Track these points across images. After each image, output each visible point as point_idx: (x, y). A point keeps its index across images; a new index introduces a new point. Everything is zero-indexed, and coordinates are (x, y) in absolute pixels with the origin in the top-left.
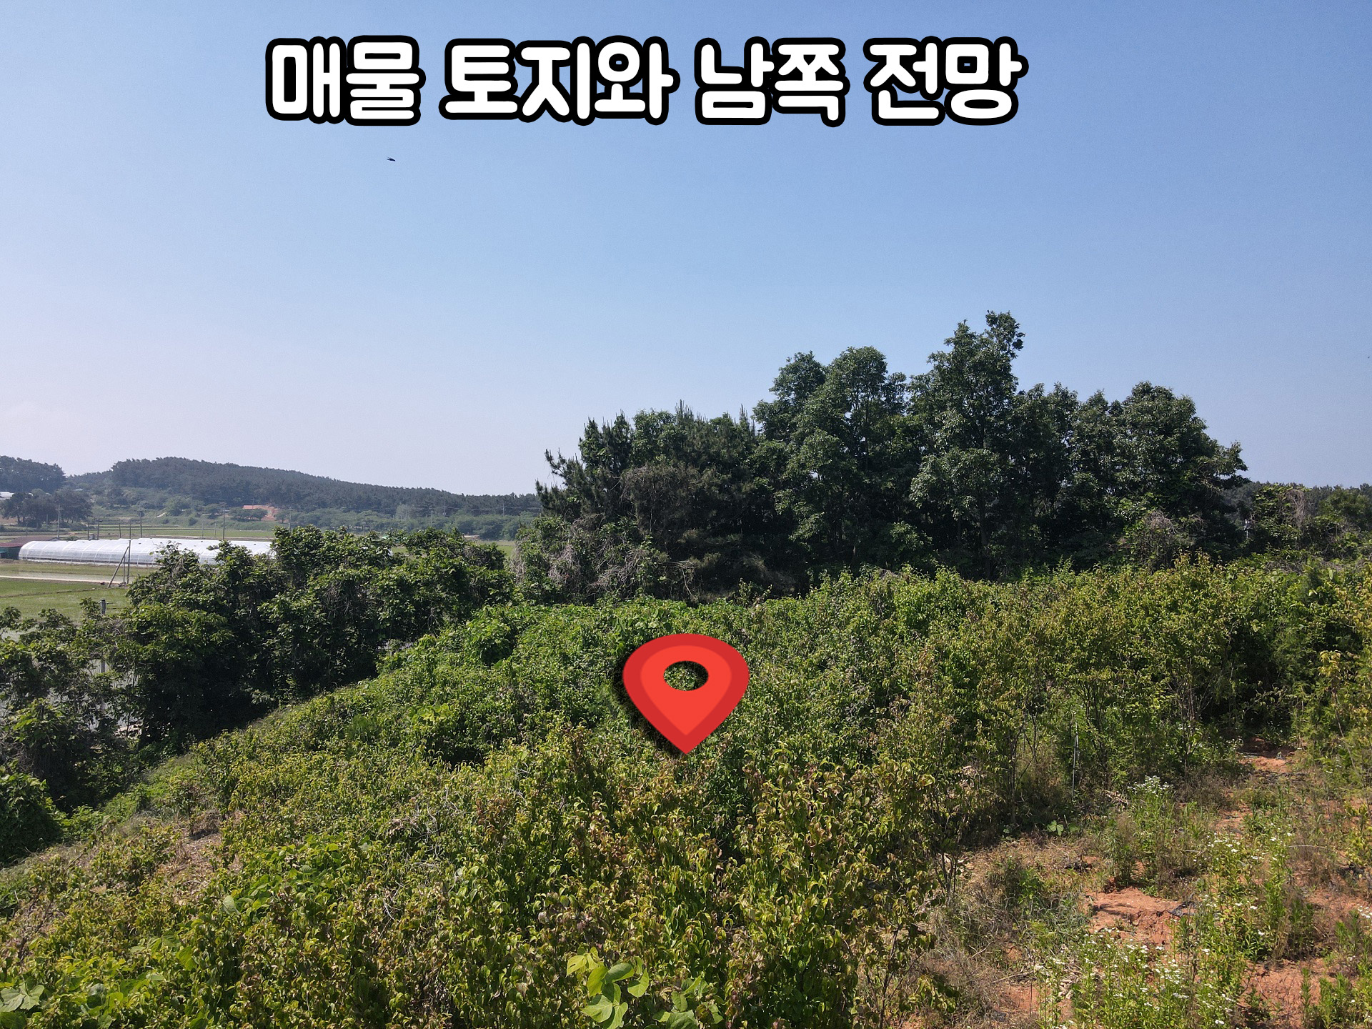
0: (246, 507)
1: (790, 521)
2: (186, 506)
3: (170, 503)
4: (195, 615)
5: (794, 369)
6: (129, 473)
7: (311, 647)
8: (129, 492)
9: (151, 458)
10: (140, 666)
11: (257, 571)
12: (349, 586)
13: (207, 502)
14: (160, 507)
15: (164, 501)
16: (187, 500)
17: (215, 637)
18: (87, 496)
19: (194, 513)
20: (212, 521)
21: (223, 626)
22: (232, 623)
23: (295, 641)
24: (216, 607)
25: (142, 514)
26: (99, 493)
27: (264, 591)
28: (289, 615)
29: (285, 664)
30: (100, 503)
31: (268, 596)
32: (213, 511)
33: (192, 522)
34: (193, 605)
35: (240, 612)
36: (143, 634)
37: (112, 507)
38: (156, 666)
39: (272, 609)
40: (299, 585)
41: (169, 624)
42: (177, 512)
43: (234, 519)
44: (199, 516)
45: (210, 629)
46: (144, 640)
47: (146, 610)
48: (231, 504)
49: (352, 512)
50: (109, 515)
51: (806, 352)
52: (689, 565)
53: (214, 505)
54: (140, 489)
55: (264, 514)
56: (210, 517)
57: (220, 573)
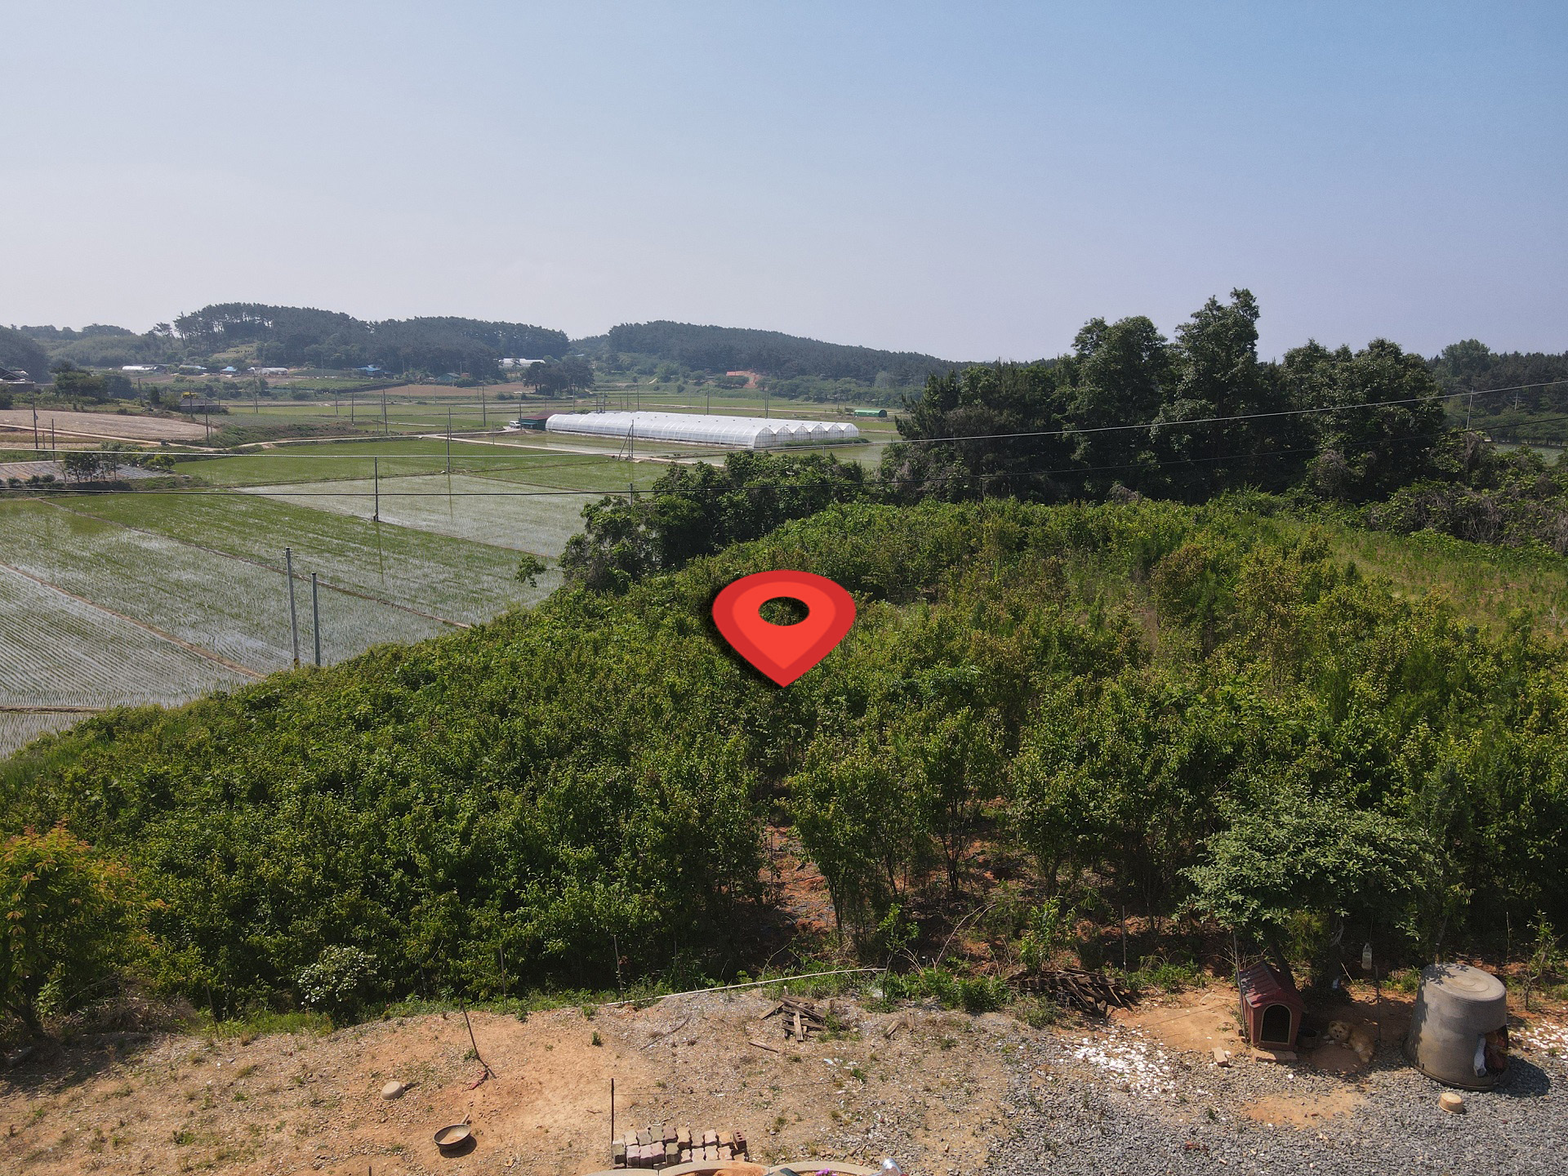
0: (729, 374)
1: (1071, 445)
2: (675, 373)
3: (660, 370)
4: (686, 502)
5: (1088, 330)
6: (625, 338)
7: (744, 521)
8: (624, 358)
9: (643, 322)
10: (661, 527)
11: (716, 478)
12: (765, 489)
13: (694, 369)
14: (651, 373)
15: (655, 367)
16: (675, 366)
17: (695, 514)
18: (589, 361)
19: (682, 379)
20: (698, 388)
21: (700, 508)
22: (704, 506)
23: (736, 519)
24: (696, 498)
25: (635, 380)
26: (598, 359)
27: (721, 488)
28: (732, 504)
29: (731, 530)
30: (600, 369)
31: (722, 493)
32: (701, 377)
33: (681, 390)
34: (685, 496)
35: (708, 501)
36: (662, 510)
37: (610, 373)
38: (668, 527)
39: (723, 500)
40: (739, 486)
41: (674, 507)
42: (666, 379)
43: (719, 386)
44: (686, 382)
45: (693, 510)
46: (664, 514)
47: (663, 499)
48: (715, 370)
49: (831, 380)
50: (607, 382)
51: (1099, 318)
52: (986, 479)
53: (700, 372)
54: (633, 354)
55: (745, 381)
56: (696, 384)
57: (699, 477)
